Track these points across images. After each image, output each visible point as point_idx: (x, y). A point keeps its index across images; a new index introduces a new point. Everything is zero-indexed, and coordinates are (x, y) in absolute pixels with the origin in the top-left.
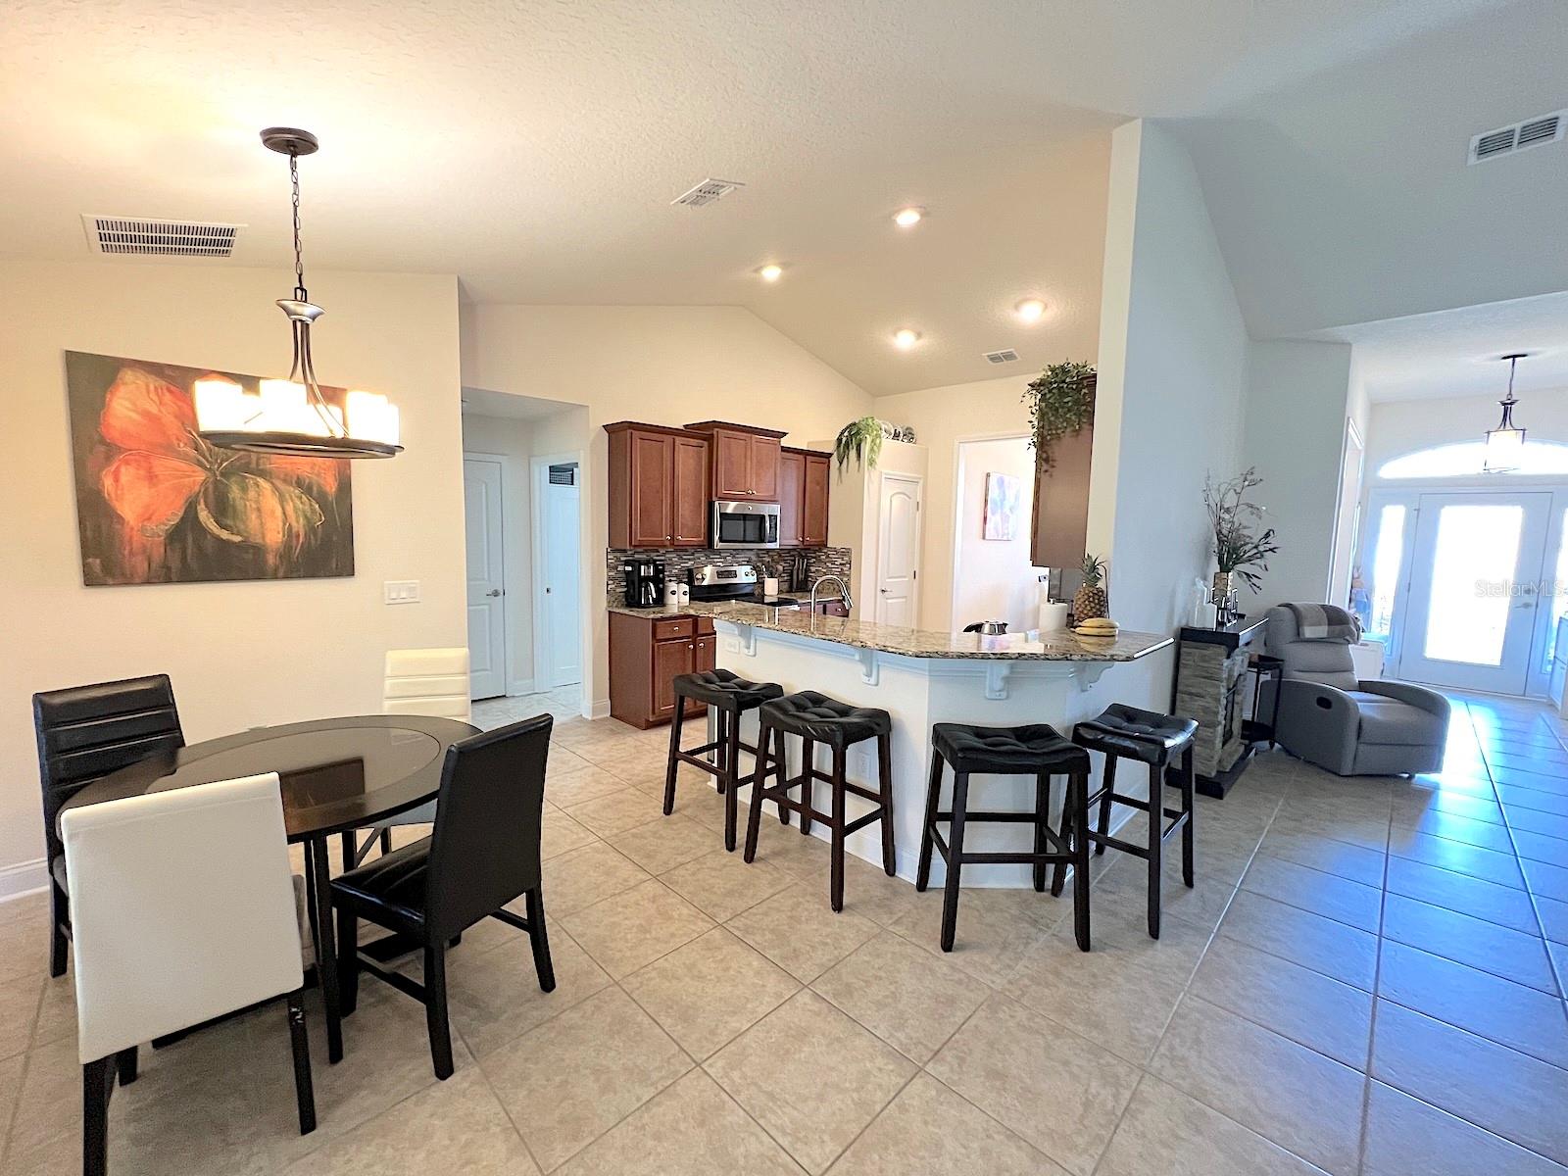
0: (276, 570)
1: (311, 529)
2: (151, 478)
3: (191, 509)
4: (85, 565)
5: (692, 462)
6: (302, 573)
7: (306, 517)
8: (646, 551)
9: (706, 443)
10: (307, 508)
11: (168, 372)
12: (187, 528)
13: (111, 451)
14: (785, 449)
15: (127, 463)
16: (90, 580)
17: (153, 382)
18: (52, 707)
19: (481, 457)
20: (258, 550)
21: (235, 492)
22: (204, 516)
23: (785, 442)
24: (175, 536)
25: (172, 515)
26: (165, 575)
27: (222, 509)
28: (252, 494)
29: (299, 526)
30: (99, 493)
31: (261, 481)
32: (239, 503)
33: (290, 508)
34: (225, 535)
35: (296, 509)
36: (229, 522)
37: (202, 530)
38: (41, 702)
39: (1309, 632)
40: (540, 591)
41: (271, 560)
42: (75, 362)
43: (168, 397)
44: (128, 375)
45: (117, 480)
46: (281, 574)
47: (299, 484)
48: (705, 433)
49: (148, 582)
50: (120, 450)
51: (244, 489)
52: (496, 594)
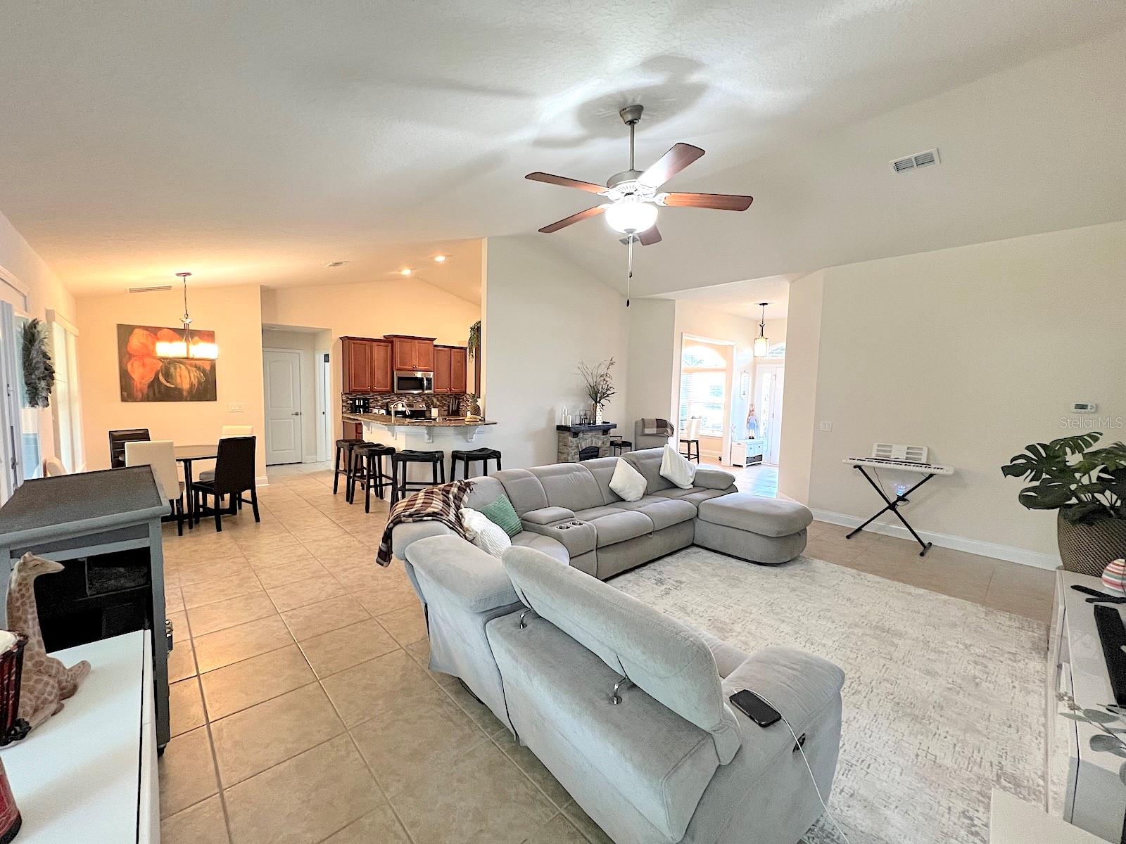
0: (186, 397)
1: (199, 383)
2: (144, 365)
3: (157, 377)
4: (122, 395)
5: (382, 353)
6: (196, 399)
7: (198, 379)
8: (363, 394)
9: (390, 345)
10: (198, 375)
11: (150, 329)
12: (155, 382)
13: (131, 356)
14: (436, 346)
15: (136, 360)
16: (123, 400)
17: (145, 332)
18: (114, 435)
19: (288, 350)
20: (180, 390)
21: (172, 369)
22: (162, 379)
23: (435, 343)
24: (151, 385)
25: (150, 378)
26: (147, 399)
27: (168, 376)
28: (178, 370)
29: (195, 382)
30: (127, 370)
31: (182, 366)
32: (174, 374)
33: (192, 375)
34: (168, 385)
35: (194, 376)
36: (170, 380)
37: (160, 383)
38: (112, 434)
39: (647, 431)
40: (319, 413)
41: (185, 393)
42: (120, 326)
43: (150, 338)
44: (136, 331)
45: (132, 366)
46: (188, 399)
47: (196, 367)
48: (389, 340)
49: (142, 401)
50: (134, 356)
51: (175, 369)
52: (297, 414)
